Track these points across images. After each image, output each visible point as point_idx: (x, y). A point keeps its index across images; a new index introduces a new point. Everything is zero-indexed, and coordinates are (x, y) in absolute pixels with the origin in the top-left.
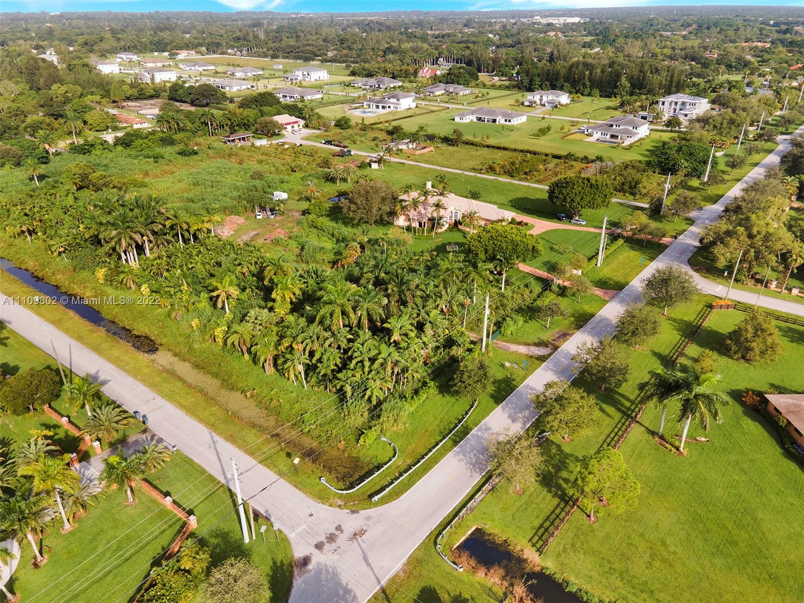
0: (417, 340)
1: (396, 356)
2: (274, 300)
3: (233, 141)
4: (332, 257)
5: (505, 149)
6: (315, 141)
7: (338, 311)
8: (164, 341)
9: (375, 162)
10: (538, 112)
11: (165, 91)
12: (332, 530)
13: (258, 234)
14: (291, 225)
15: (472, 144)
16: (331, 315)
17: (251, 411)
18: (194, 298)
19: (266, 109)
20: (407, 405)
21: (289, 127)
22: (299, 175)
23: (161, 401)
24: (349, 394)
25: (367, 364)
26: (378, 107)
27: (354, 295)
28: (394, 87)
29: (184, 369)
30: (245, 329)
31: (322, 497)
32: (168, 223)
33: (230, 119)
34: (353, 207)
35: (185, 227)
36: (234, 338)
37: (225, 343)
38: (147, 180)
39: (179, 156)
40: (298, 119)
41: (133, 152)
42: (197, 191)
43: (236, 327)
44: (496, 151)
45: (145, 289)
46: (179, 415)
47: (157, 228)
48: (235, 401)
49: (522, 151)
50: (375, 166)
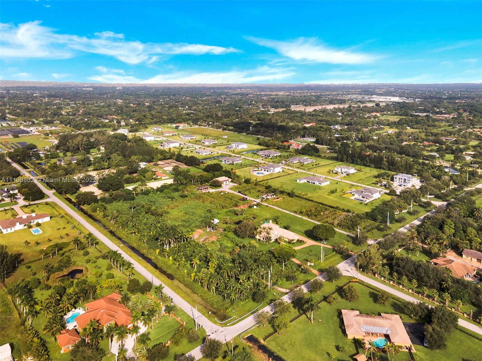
0: (247, 283)
1: (239, 286)
2: (209, 266)
3: (201, 189)
4: (231, 250)
5: (312, 201)
6: (234, 190)
7: (226, 271)
8: (176, 276)
9: (255, 205)
10: (337, 178)
11: (175, 156)
12: (216, 330)
13: (206, 238)
14: (218, 235)
15: (299, 197)
16: (224, 272)
17: (199, 299)
18: (186, 263)
19: (216, 173)
20: (241, 302)
21: (225, 182)
22: (225, 210)
23: (175, 294)
24: (226, 296)
25: (232, 288)
26: (265, 171)
27: (231, 267)
28: (277, 156)
29: (181, 286)
30: (200, 274)
31: (215, 323)
32: (180, 235)
33: (201, 179)
34: (240, 231)
35: (184, 236)
36: (197, 277)
37: (194, 279)
38: (169, 210)
39: (180, 198)
40: (229, 179)
41: (164, 195)
42: (187, 217)
43: (198, 274)
44: (309, 201)
45: (171, 258)
46: (181, 299)
47: (176, 237)
48: (195, 296)
49: (319, 203)
50: (255, 207)
